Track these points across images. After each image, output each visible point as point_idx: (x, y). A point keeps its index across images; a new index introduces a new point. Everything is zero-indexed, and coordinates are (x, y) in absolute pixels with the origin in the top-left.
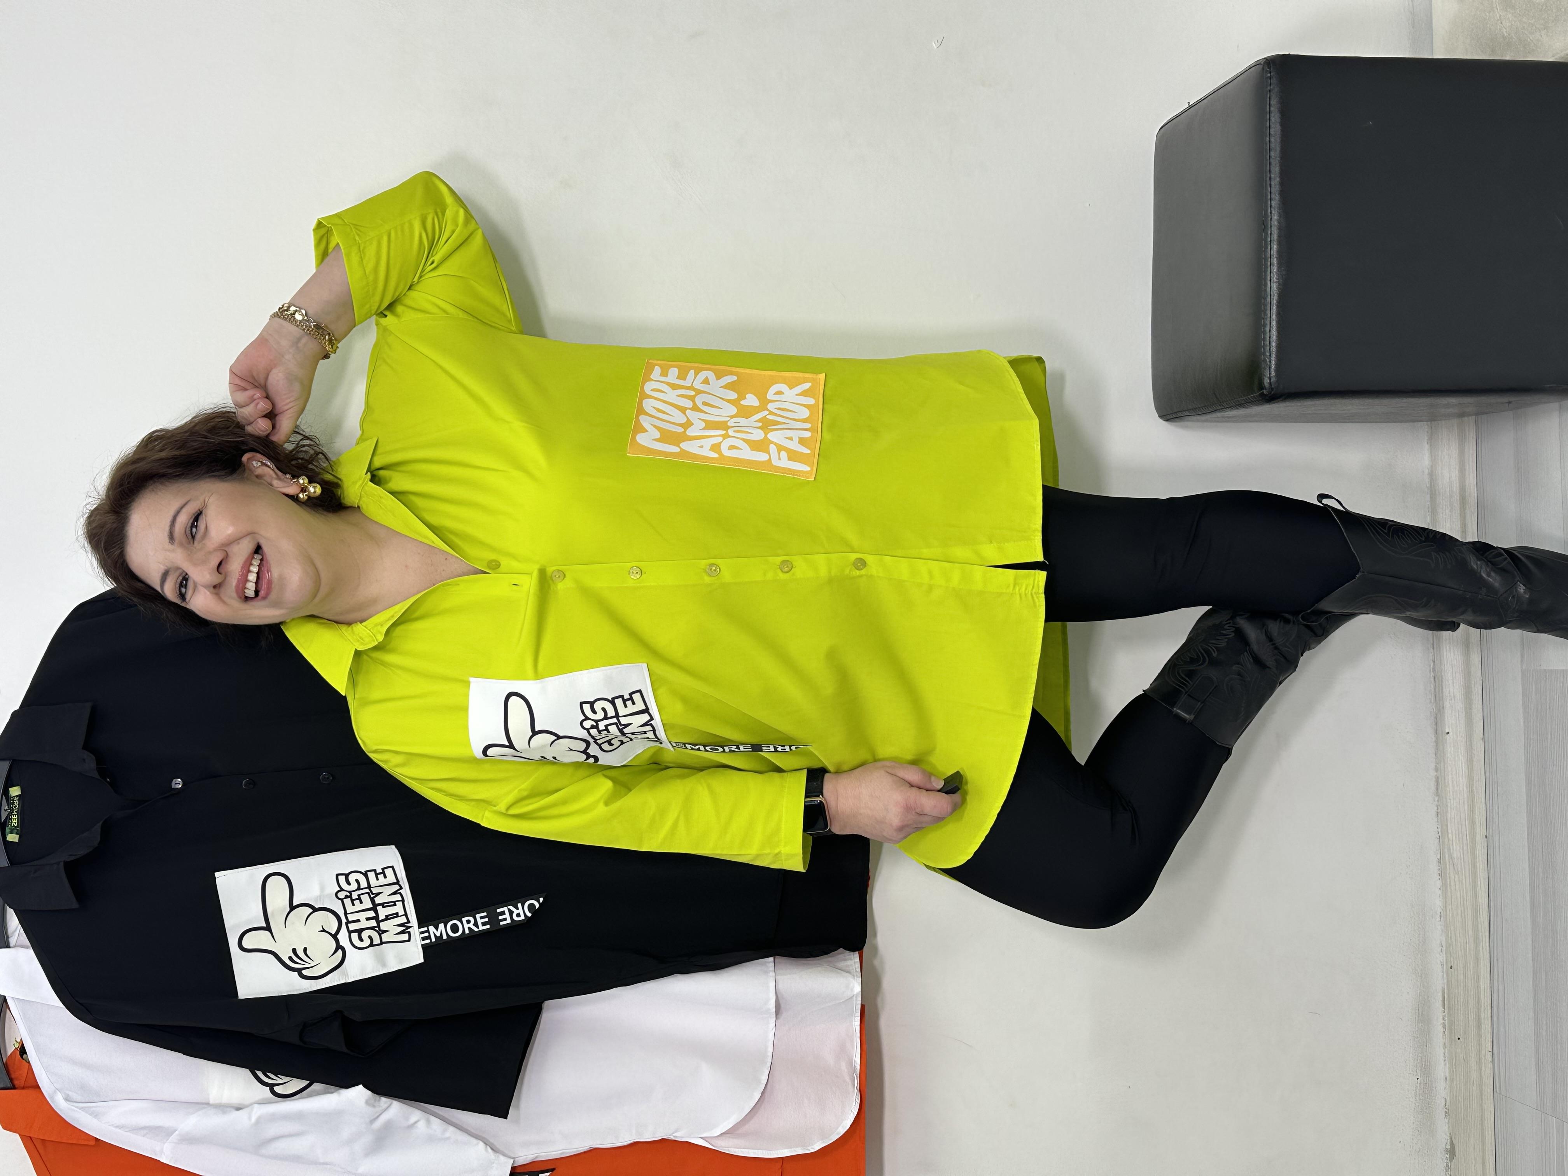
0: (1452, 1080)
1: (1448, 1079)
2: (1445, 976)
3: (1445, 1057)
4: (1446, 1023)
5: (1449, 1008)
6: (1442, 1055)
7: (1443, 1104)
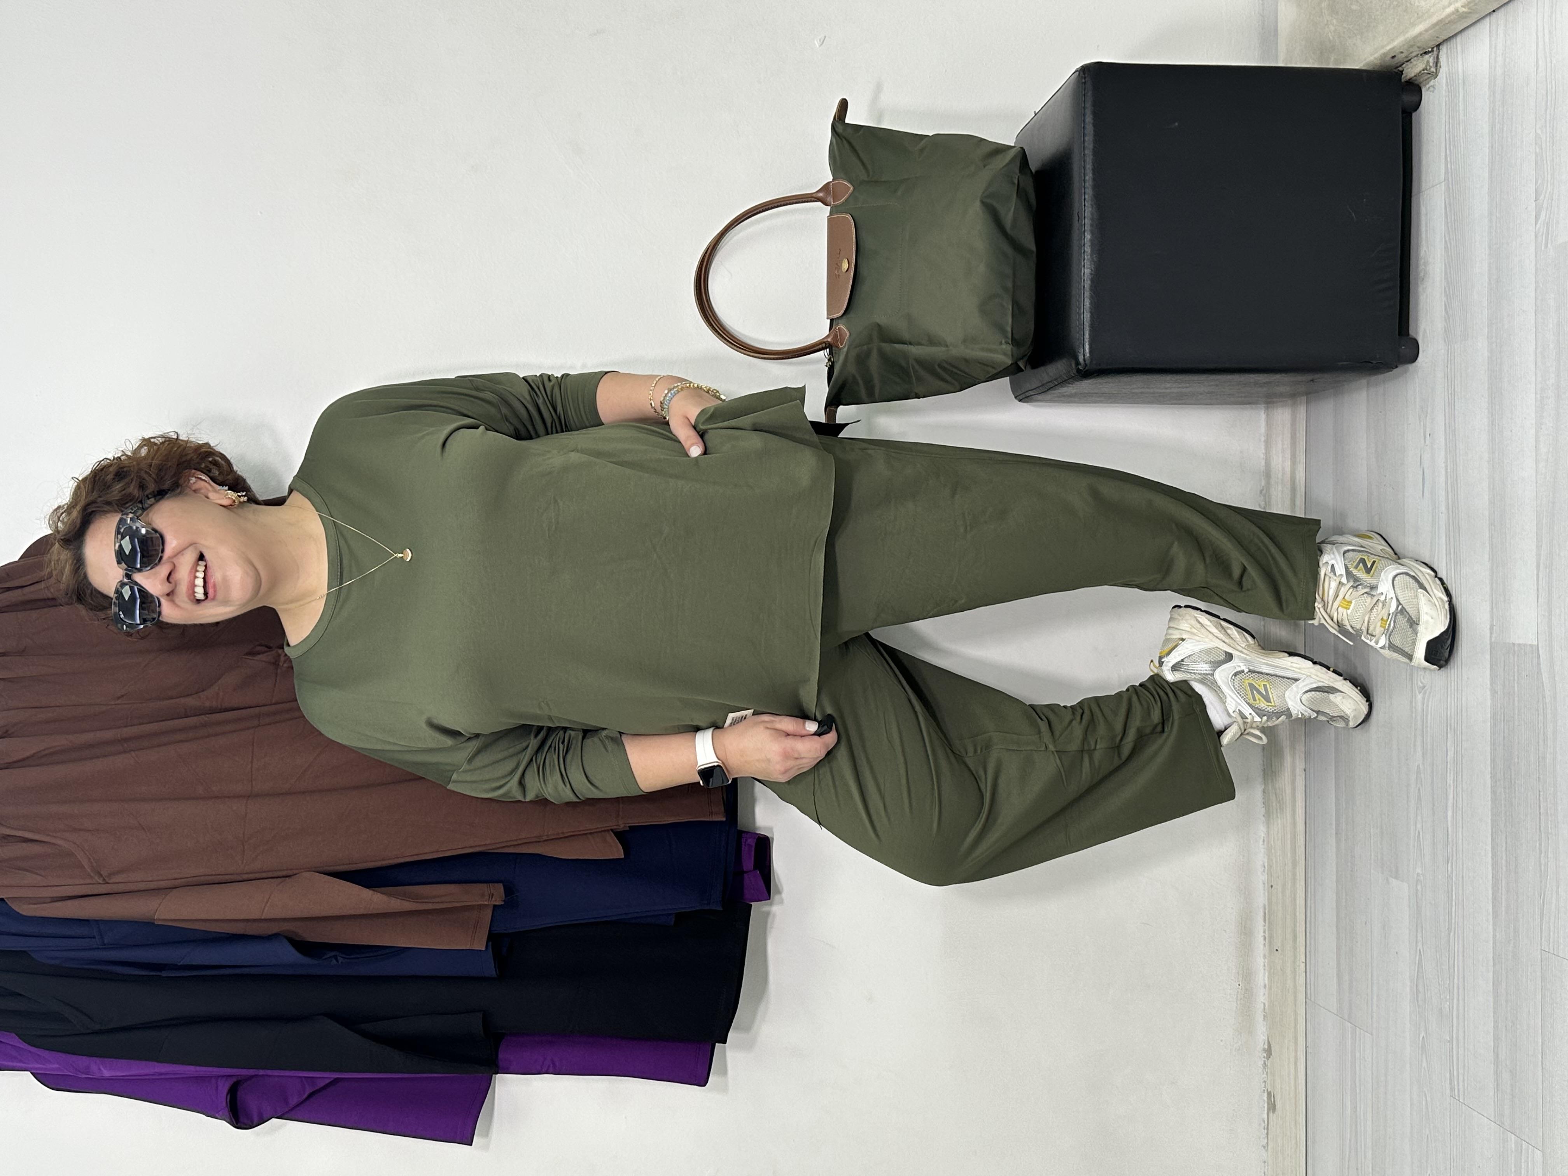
0: (1270, 988)
1: (1267, 986)
2: (1266, 894)
3: (1264, 966)
4: (1267, 936)
5: (1269, 922)
6: (1262, 964)
7: (1263, 1007)
